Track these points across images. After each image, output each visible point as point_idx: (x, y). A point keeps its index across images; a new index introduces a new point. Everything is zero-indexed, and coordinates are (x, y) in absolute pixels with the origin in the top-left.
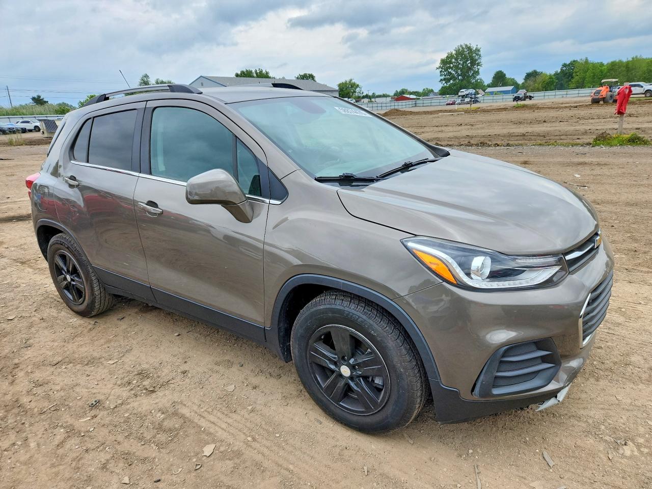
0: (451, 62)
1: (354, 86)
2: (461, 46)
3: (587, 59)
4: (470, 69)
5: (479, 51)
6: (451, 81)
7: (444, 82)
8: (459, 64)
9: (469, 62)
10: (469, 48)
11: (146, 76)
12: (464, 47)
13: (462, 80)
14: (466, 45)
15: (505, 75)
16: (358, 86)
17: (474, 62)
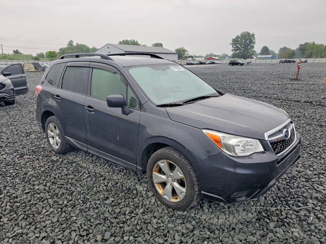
0: (238, 41)
1: (184, 51)
2: (244, 32)
3: (314, 43)
4: (249, 45)
5: (254, 35)
6: (238, 51)
7: (234, 51)
8: (243, 42)
9: (248, 41)
10: (249, 34)
11: (71, 41)
12: (246, 32)
13: (244, 51)
14: (247, 32)
15: (268, 49)
16: (186, 51)
17: (251, 41)
